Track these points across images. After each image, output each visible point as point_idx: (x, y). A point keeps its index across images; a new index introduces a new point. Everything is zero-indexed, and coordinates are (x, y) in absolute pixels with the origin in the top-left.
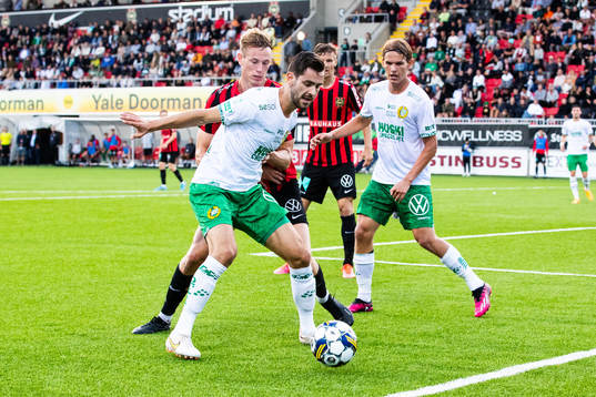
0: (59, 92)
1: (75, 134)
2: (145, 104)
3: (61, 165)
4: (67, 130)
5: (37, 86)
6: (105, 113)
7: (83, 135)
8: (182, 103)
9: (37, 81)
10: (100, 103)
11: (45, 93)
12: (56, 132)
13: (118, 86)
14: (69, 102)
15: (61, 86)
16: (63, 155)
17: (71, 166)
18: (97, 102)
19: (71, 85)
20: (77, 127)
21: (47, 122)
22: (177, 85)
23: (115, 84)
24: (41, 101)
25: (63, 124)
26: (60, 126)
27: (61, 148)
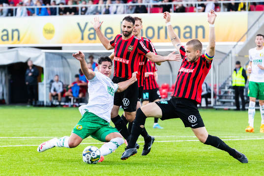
0: (36, 19)
3: (42, 105)
4: (48, 65)
7: (67, 70)
8: (182, 31)
10: (86, 33)
12: (34, 66)
13: (107, 12)
14: (50, 32)
15: (40, 12)
16: (44, 94)
17: (53, 106)
18: (82, 31)
20: (59, 61)
21: (24, 55)
22: (176, 11)
23: (103, 10)
24: (17, 30)
25: (43, 57)
26: (39, 59)
27: (40, 84)
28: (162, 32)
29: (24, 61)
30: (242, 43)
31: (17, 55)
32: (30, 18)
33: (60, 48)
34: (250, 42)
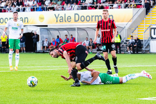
0: (35, 13)
1: (45, 36)
2: (83, 19)
3: (39, 52)
4: (41, 34)
5: (24, 10)
6: (61, 24)
7: (50, 36)
9: (24, 7)
10: (59, 19)
11: (28, 14)
14: (42, 18)
17: (44, 52)
18: (57, 18)
19: (43, 9)
20: (46, 32)
22: (100, 8)
24: (27, 18)
25: (39, 30)
26: (37, 31)
27: (38, 43)
28: (94, 18)
29: (30, 32)
30: (130, 23)
31: (27, 29)
32: (33, 12)
33: (47, 26)
34: (134, 22)
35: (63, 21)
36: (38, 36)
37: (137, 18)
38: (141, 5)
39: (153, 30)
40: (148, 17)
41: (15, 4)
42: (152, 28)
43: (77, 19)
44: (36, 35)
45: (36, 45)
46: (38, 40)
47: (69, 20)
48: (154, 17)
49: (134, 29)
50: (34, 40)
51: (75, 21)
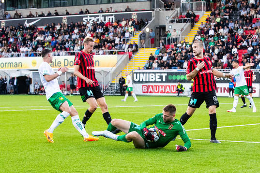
1: (38, 79)
3: (31, 94)
5: (19, 56)
9: (19, 53)
11: (23, 59)
13: (59, 55)
14: (34, 63)
17: (36, 94)
23: (57, 54)
25: (32, 74)
27: (30, 85)
29: (24, 75)
30: (115, 68)
31: (21, 73)
32: (27, 58)
33: (37, 70)
34: (118, 67)
35: (53, 66)
36: (31, 79)
37: (121, 63)
38: (124, 51)
39: (135, 74)
40: (130, 62)
41: (11, 50)
42: (134, 73)
43: (66, 64)
44: (29, 78)
45: (29, 87)
46: (31, 83)
47: (59, 65)
48: (136, 63)
49: (118, 73)
50: (27, 83)
51: (65, 66)
